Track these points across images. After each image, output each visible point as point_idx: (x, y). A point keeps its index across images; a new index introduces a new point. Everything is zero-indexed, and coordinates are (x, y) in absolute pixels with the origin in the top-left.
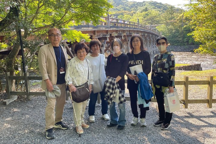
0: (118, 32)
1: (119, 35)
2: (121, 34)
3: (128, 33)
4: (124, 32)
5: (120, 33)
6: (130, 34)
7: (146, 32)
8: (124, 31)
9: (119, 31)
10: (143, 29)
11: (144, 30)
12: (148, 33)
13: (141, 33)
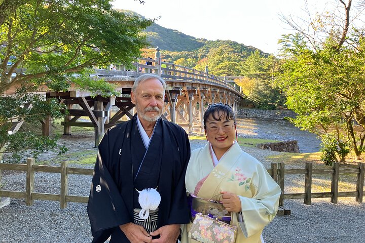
0: (174, 85)
1: (176, 89)
2: (179, 88)
3: (191, 87)
4: (184, 86)
5: (178, 86)
6: (193, 89)
7: (218, 87)
8: (183, 84)
9: (176, 83)
10: (213, 83)
11: (215, 83)
12: (221, 88)
13: (211, 88)
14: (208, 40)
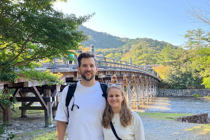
0: (106, 73)
1: (108, 77)
2: (110, 76)
3: (119, 74)
4: (114, 74)
5: (109, 74)
6: (121, 76)
7: (140, 74)
8: (113, 72)
9: (108, 72)
10: (137, 70)
11: (138, 71)
12: (143, 74)
13: (135, 74)
14: (130, 39)
